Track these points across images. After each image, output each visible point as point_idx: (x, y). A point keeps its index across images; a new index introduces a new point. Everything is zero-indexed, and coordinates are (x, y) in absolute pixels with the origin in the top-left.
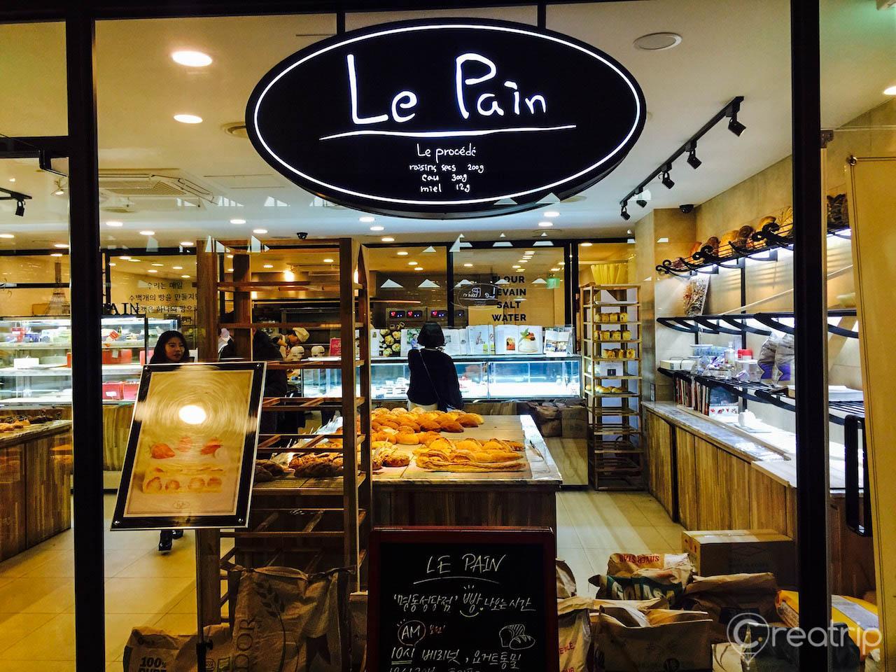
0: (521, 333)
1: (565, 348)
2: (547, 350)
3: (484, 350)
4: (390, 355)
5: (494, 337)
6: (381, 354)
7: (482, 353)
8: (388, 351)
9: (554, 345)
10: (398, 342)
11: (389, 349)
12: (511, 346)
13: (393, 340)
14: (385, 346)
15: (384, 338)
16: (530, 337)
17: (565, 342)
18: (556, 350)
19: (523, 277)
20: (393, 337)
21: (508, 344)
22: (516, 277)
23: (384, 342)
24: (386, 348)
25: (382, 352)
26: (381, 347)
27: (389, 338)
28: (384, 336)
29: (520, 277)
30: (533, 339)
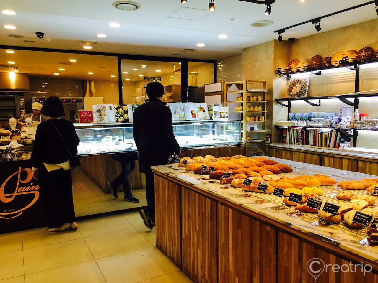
0: (198, 107)
1: (227, 115)
2: (215, 117)
3: (179, 118)
4: (123, 122)
5: (183, 109)
6: (117, 121)
7: (179, 119)
8: (121, 119)
9: (219, 114)
10: (126, 112)
11: (121, 118)
12: (194, 115)
13: (123, 112)
14: (118, 115)
15: (117, 110)
16: (203, 110)
17: (226, 112)
18: (221, 117)
19: (160, 78)
20: (123, 109)
21: (192, 114)
22: (157, 78)
23: (117, 113)
24: (119, 117)
25: (117, 119)
26: (116, 116)
27: (120, 110)
28: (117, 109)
29: (159, 78)
30: (204, 111)
